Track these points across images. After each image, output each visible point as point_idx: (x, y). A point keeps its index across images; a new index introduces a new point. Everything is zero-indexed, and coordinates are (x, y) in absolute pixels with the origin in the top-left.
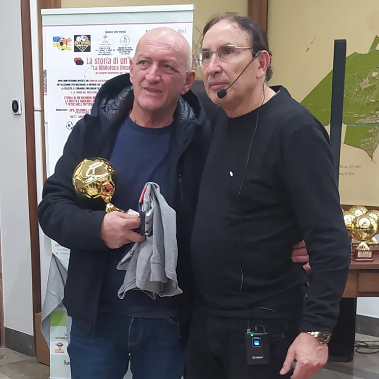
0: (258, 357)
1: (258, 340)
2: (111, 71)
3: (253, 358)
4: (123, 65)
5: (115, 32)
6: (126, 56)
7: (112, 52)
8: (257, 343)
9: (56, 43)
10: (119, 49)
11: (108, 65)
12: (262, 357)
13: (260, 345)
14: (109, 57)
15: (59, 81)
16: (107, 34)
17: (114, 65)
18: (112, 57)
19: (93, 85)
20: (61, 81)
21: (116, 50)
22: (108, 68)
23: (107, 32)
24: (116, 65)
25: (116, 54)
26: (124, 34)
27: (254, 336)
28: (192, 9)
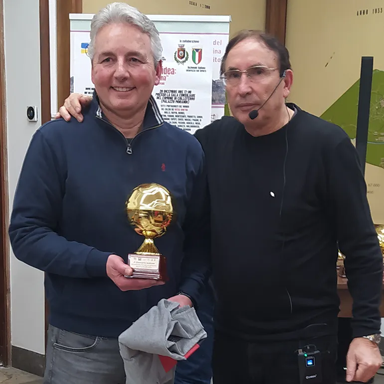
0: (312, 377)
1: (311, 359)
3: (307, 378)
8: (310, 363)
9: (84, 49)
12: (315, 376)
13: (313, 364)
15: (87, 89)
20: (89, 89)
27: (308, 356)
28: (229, 21)
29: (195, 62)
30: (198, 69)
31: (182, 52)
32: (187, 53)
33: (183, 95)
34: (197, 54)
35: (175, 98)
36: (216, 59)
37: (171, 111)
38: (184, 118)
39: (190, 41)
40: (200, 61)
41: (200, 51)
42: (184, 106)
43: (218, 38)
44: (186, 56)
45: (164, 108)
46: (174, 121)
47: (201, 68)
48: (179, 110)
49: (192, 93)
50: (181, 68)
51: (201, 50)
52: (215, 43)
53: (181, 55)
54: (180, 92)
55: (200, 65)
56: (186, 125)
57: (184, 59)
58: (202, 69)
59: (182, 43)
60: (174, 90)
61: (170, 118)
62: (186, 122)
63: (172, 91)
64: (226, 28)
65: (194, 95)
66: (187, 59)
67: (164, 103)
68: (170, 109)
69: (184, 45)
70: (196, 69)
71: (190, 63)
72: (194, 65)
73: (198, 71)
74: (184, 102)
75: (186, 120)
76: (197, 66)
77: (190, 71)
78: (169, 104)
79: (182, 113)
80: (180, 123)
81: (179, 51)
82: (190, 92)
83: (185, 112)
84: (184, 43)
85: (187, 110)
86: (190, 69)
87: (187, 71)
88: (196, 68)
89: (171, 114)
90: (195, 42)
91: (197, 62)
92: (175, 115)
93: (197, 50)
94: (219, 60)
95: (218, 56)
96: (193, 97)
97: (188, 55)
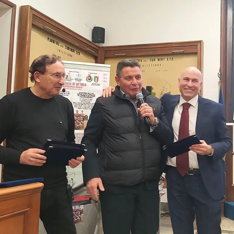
2: (71, 88)
4: (77, 86)
5: (74, 72)
6: (79, 82)
7: (72, 80)
10: (76, 79)
11: (70, 85)
14: (70, 82)
16: (70, 72)
17: (73, 86)
18: (72, 82)
19: (61, 93)
21: (74, 79)
22: (70, 87)
23: (70, 71)
24: (74, 86)
25: (74, 81)
26: (78, 73)
28: (110, 67)
29: (95, 82)
31: (90, 77)
33: (90, 95)
34: (96, 78)
35: (86, 96)
37: (84, 101)
38: (90, 104)
39: (93, 73)
40: (97, 81)
41: (97, 78)
43: (106, 73)
45: (81, 100)
46: (85, 105)
48: (88, 101)
49: (94, 94)
50: (89, 84)
52: (104, 75)
53: (89, 78)
54: (88, 93)
55: (98, 83)
56: (91, 107)
57: (90, 80)
58: (99, 85)
59: (90, 74)
60: (86, 92)
61: (84, 104)
62: (91, 106)
63: (85, 93)
64: (109, 69)
66: (92, 80)
67: (81, 98)
68: (84, 100)
71: (93, 82)
72: (95, 83)
73: (97, 85)
74: (90, 98)
78: (83, 98)
79: (89, 102)
80: (88, 106)
81: (88, 77)
82: (93, 94)
83: (90, 101)
86: (93, 84)
87: (92, 85)
89: (84, 102)
90: (95, 74)
91: (96, 81)
92: (86, 103)
93: (96, 77)
94: (106, 82)
95: (105, 80)
96: (94, 96)
97: (92, 79)
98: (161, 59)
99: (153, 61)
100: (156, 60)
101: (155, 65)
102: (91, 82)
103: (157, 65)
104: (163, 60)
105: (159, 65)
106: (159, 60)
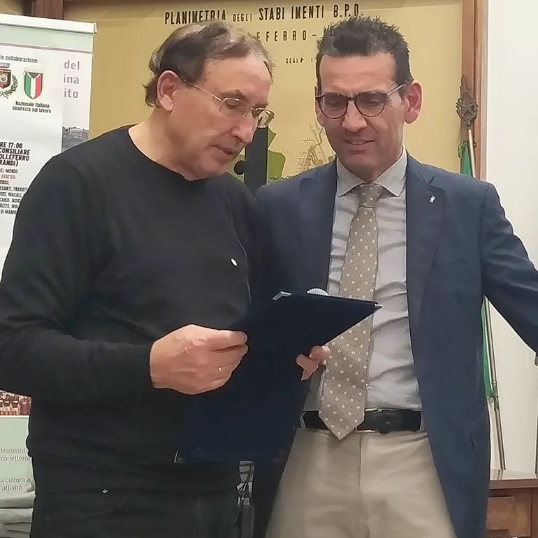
28: (93, 32)
30: (35, 107)
31: (5, 76)
32: (14, 78)
33: (7, 151)
34: (33, 81)
36: (69, 92)
38: (7, 192)
39: (21, 59)
40: (38, 94)
41: (39, 78)
42: (7, 171)
43: (74, 58)
44: (12, 83)
47: (41, 105)
49: (23, 148)
50: (3, 105)
51: (42, 74)
52: (68, 65)
53: (3, 81)
54: (1, 144)
55: (39, 100)
56: (11, 204)
58: (44, 108)
59: (5, 61)
62: (11, 198)
64: (88, 43)
65: (27, 152)
66: (14, 89)
69: (9, 64)
70: (31, 107)
71: (19, 95)
72: (29, 101)
73: (36, 110)
74: (8, 163)
75: (10, 194)
76: (34, 102)
77: (20, 109)
79: (4, 182)
82: (20, 146)
83: (9, 180)
84: (8, 62)
85: (13, 177)
86: (19, 106)
87: (15, 108)
88: (32, 105)
90: (29, 60)
91: (33, 94)
93: (34, 75)
94: (76, 95)
95: (74, 87)
96: (25, 155)
97: (16, 82)
98: (307, 10)
99: (272, 17)
100: (288, 15)
101: (280, 36)
102: (10, 96)
103: (290, 36)
104: (315, 13)
105: (299, 35)
106: (298, 16)
